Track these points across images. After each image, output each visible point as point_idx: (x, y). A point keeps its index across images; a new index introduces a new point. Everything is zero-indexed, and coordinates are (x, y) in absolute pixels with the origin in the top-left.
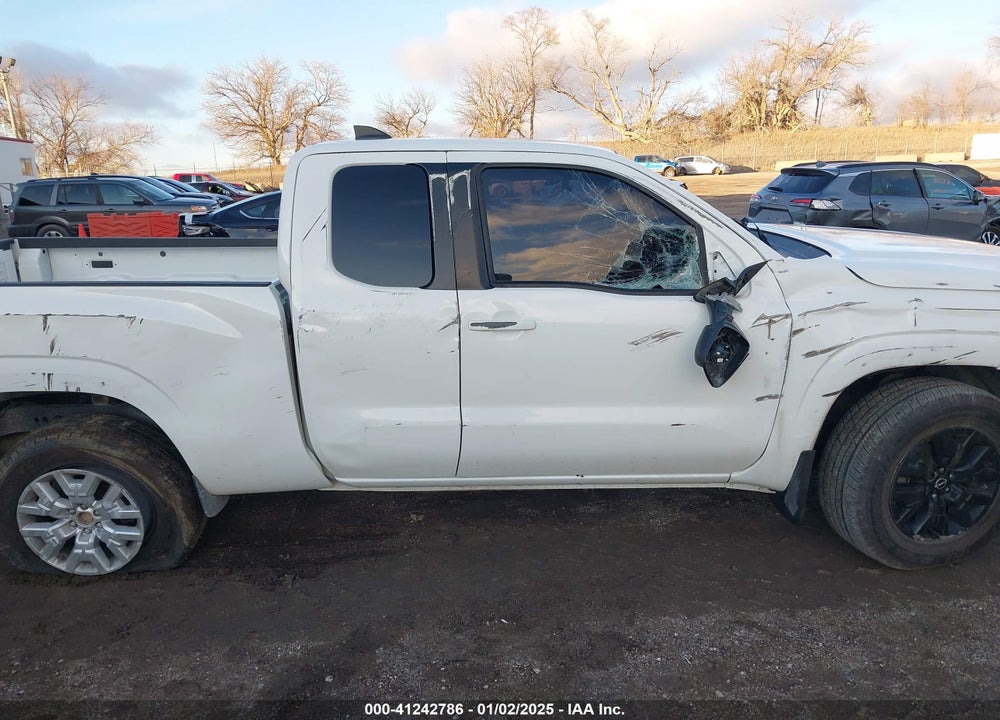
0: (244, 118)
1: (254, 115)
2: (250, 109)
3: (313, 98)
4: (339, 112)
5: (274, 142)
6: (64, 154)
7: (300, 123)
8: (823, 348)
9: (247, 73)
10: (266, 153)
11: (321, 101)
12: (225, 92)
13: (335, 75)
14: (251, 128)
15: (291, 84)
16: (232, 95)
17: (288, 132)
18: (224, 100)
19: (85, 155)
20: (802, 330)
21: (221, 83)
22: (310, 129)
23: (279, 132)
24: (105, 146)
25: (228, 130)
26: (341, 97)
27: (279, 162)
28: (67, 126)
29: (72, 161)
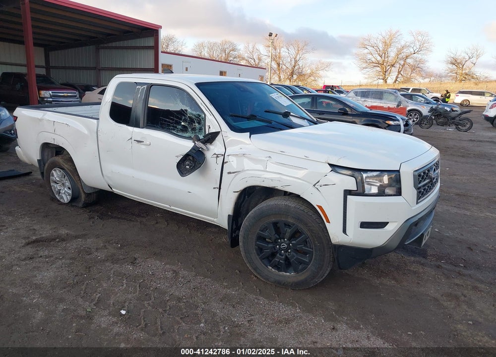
0: (373, 60)
1: (379, 58)
2: (377, 55)
3: (412, 50)
4: (424, 57)
5: (386, 72)
6: (292, 74)
7: (402, 63)
8: (233, 171)
9: (380, 37)
10: (381, 77)
11: (416, 51)
12: (367, 47)
13: (427, 38)
14: (376, 65)
15: (403, 43)
16: (370, 48)
17: (395, 67)
18: (366, 51)
19: (301, 75)
20: (227, 162)
21: (366, 43)
22: (406, 66)
23: (389, 67)
24: (309, 71)
25: (364, 66)
26: (427, 49)
27: (386, 82)
28: (296, 62)
29: (295, 77)
